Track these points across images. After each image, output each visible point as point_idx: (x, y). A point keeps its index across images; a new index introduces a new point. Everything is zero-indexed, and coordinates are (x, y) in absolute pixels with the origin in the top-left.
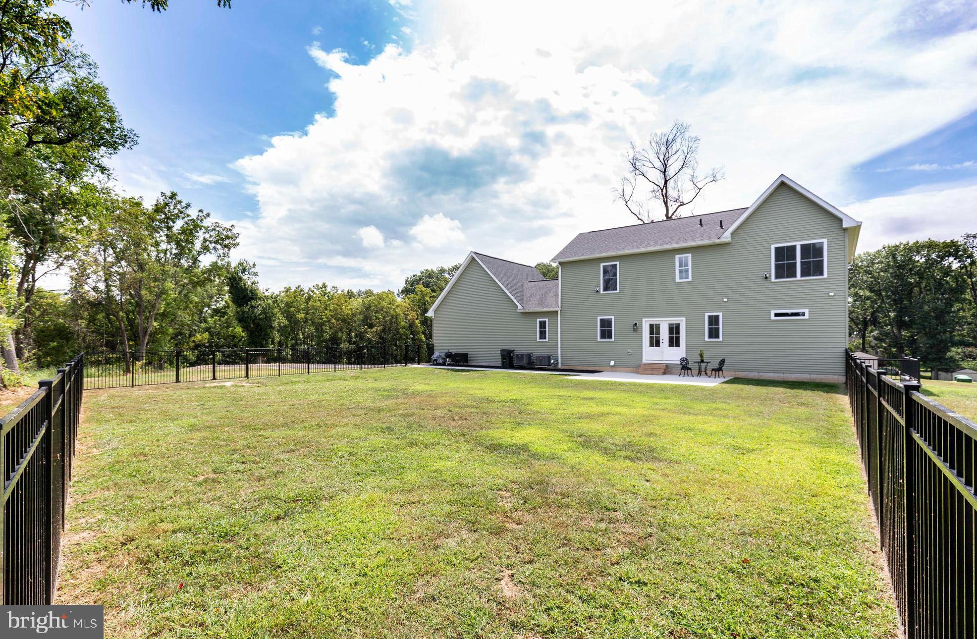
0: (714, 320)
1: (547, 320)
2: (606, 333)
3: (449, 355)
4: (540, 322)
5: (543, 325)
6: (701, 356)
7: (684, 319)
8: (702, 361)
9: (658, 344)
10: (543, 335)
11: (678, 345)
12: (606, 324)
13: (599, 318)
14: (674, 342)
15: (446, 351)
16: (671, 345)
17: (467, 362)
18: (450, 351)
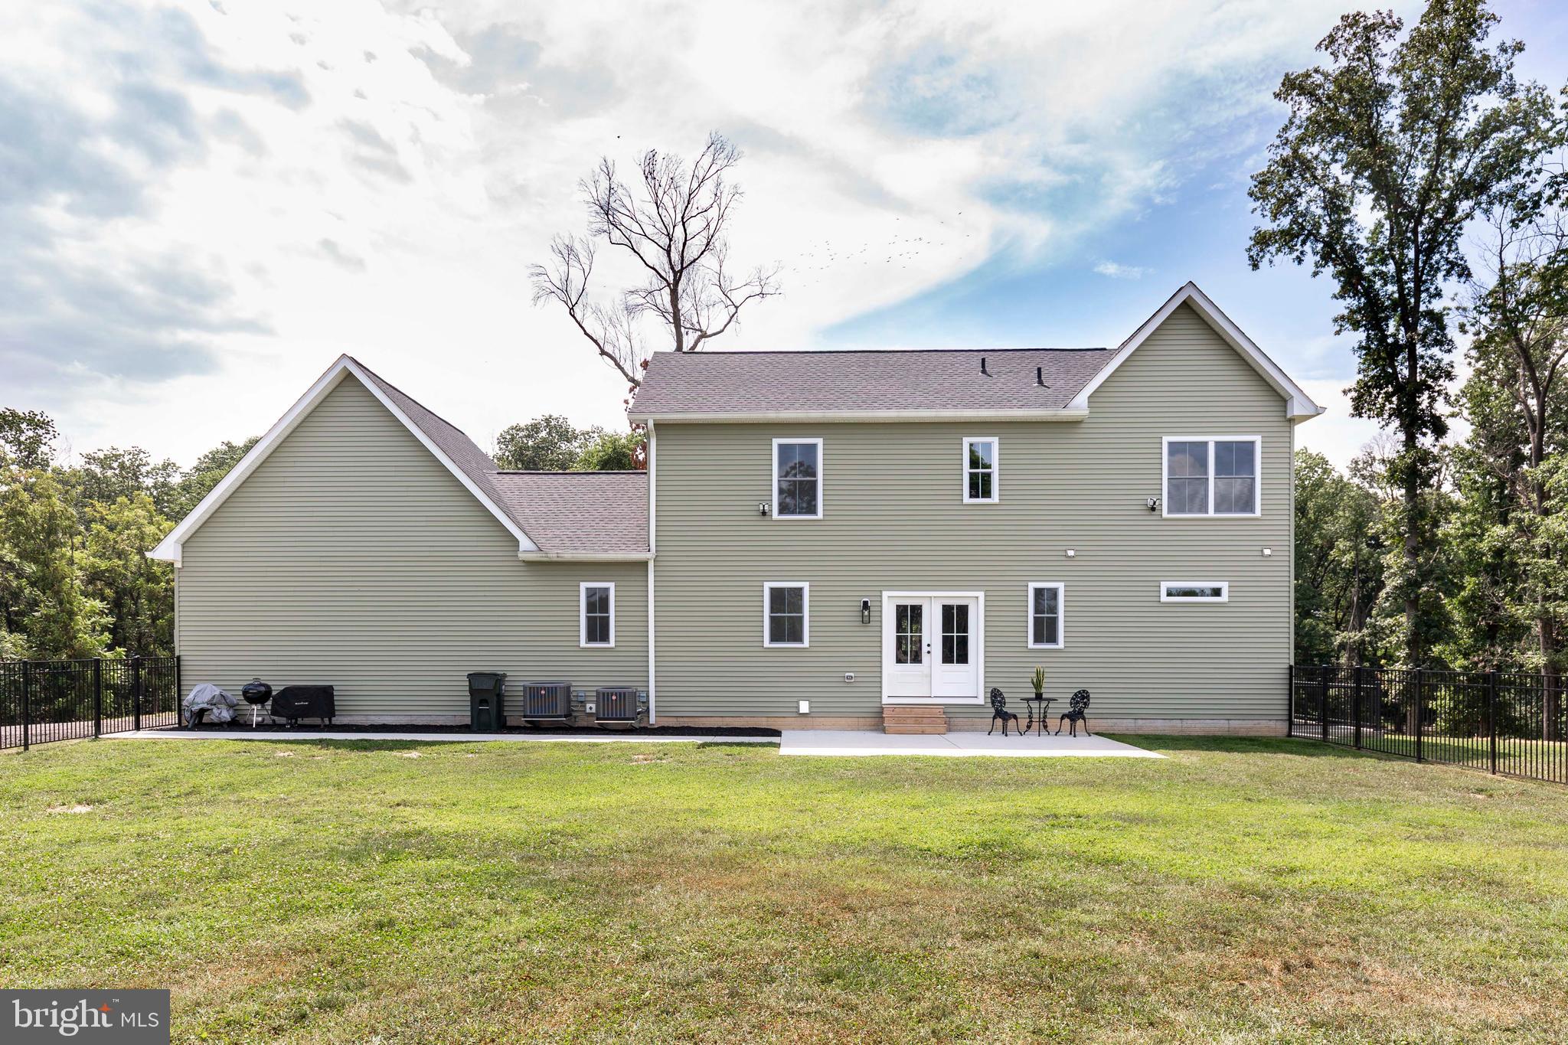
0: (1045, 600)
1: (611, 586)
2: (786, 628)
3: (257, 695)
4: (591, 593)
5: (598, 603)
6: (1038, 685)
7: (981, 595)
8: (1039, 697)
9: (917, 658)
10: (598, 630)
11: (963, 658)
12: (785, 602)
13: (767, 586)
14: (956, 651)
15: (248, 680)
16: (947, 659)
17: (331, 713)
18: (264, 680)
